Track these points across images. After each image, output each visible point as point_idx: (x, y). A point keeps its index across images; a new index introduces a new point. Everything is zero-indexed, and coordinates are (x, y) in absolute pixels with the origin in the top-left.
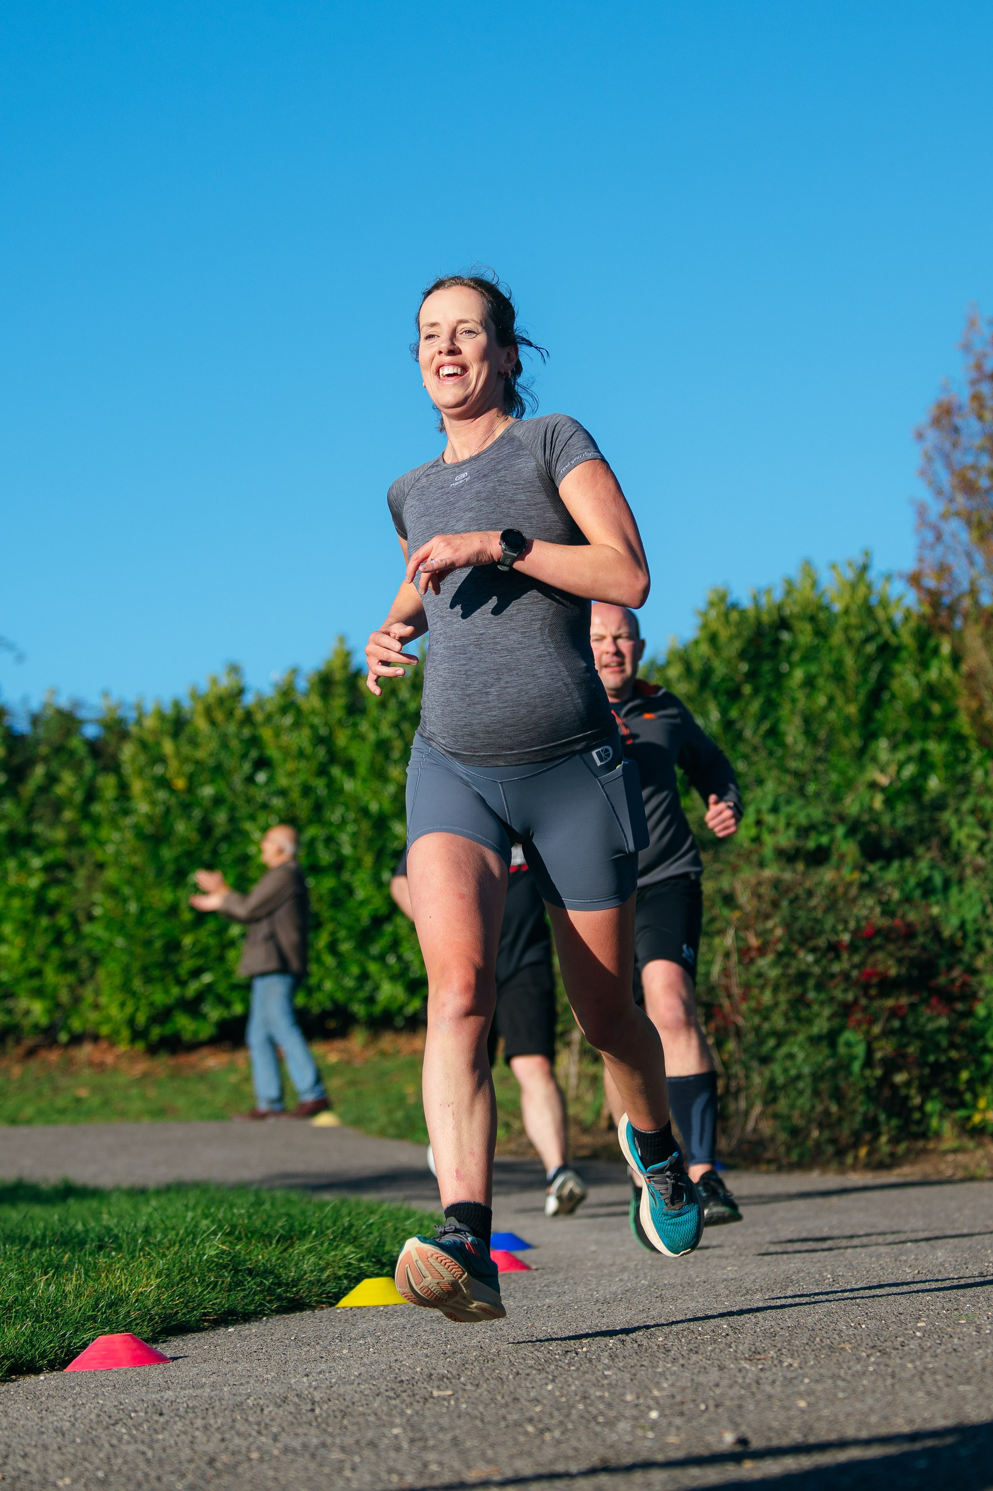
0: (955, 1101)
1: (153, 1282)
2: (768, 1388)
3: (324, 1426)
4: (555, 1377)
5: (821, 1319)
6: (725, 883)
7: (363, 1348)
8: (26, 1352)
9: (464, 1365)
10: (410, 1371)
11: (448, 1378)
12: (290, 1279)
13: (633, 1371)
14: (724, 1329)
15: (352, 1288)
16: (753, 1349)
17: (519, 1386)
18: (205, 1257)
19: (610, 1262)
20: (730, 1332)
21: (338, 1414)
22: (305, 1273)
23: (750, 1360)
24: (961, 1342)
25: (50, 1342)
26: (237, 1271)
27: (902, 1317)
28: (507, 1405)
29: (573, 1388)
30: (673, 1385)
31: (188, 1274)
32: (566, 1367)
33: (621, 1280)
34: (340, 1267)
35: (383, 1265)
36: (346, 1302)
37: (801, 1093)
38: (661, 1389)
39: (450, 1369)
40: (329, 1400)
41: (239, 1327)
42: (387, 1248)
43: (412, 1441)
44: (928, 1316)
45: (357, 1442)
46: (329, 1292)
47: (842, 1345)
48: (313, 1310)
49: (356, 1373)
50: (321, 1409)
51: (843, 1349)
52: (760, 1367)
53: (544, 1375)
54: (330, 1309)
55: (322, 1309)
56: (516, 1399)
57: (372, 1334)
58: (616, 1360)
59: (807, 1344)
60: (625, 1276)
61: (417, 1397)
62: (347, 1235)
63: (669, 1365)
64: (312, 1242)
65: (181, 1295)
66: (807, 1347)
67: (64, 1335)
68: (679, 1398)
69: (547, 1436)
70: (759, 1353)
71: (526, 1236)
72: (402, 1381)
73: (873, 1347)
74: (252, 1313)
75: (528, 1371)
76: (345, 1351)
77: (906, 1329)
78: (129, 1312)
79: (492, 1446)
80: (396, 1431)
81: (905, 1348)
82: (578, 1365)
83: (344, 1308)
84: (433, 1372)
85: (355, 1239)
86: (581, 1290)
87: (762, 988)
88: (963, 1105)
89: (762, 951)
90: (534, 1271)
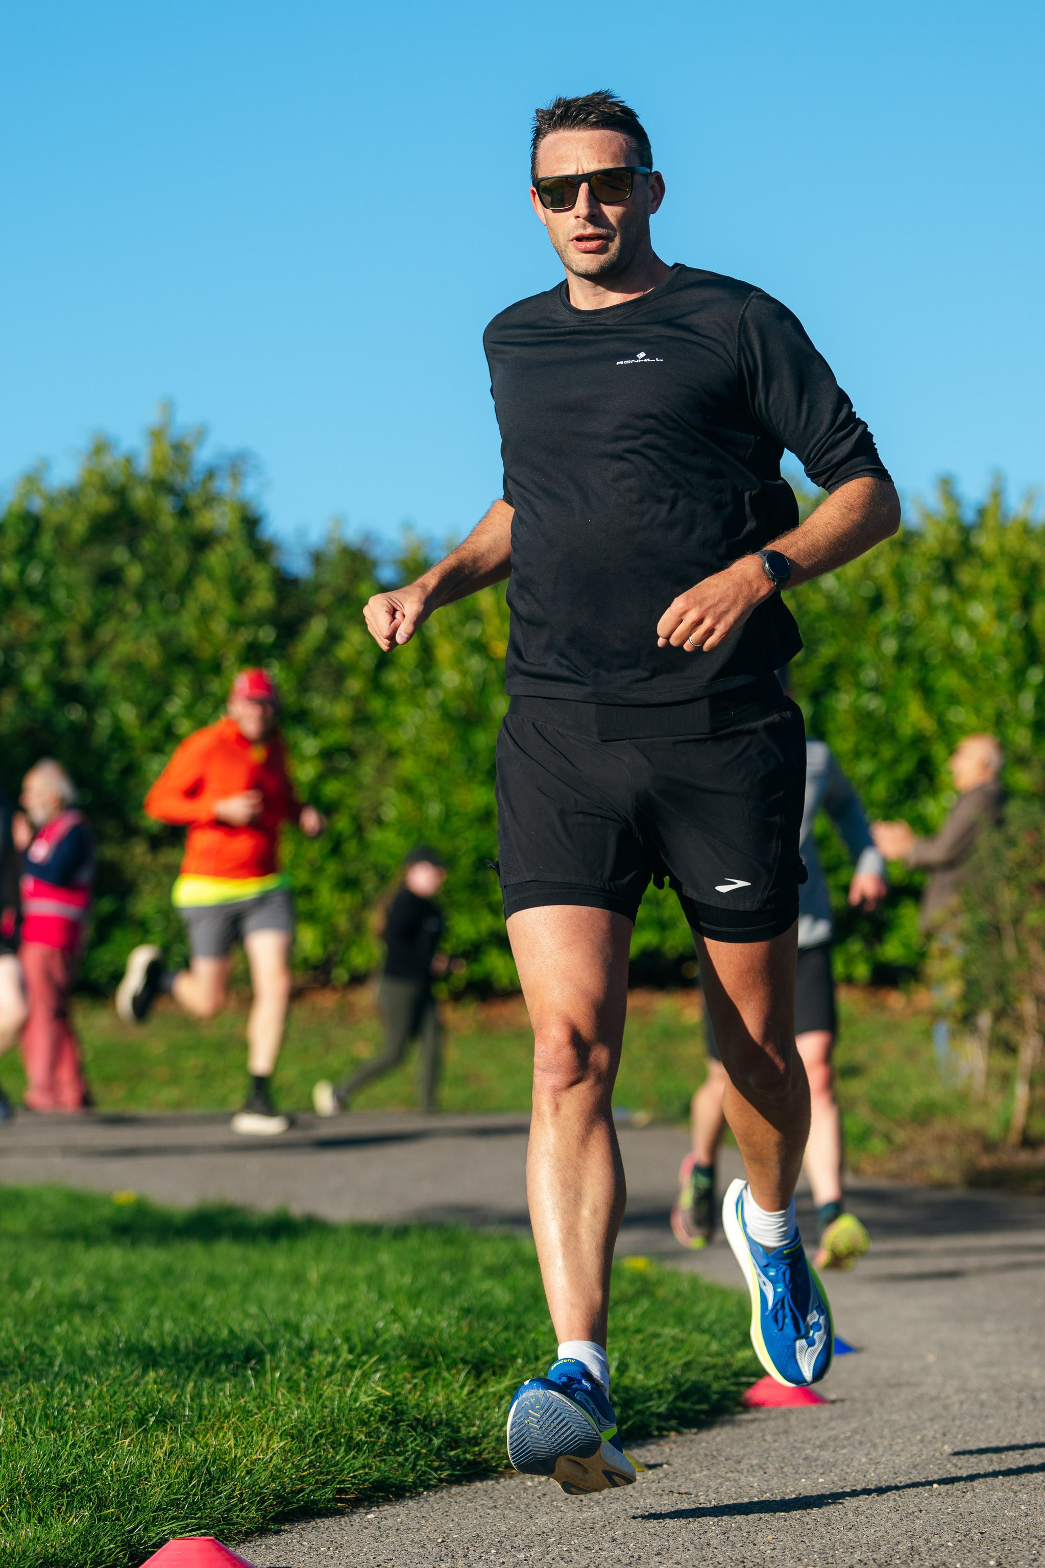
1: (275, 1445)
8: (76, 1555)
12: (471, 1435)
18: (358, 1404)
19: (933, 1393)
22: (493, 1427)
25: (111, 1541)
26: (395, 1425)
31: (330, 1429)
33: (922, 1441)
41: (387, 1509)
42: (631, 1372)
48: (497, 1479)
55: (511, 1478)
65: (311, 1464)
67: (134, 1529)
74: (410, 1487)
78: (233, 1491)
90: (827, 1406)
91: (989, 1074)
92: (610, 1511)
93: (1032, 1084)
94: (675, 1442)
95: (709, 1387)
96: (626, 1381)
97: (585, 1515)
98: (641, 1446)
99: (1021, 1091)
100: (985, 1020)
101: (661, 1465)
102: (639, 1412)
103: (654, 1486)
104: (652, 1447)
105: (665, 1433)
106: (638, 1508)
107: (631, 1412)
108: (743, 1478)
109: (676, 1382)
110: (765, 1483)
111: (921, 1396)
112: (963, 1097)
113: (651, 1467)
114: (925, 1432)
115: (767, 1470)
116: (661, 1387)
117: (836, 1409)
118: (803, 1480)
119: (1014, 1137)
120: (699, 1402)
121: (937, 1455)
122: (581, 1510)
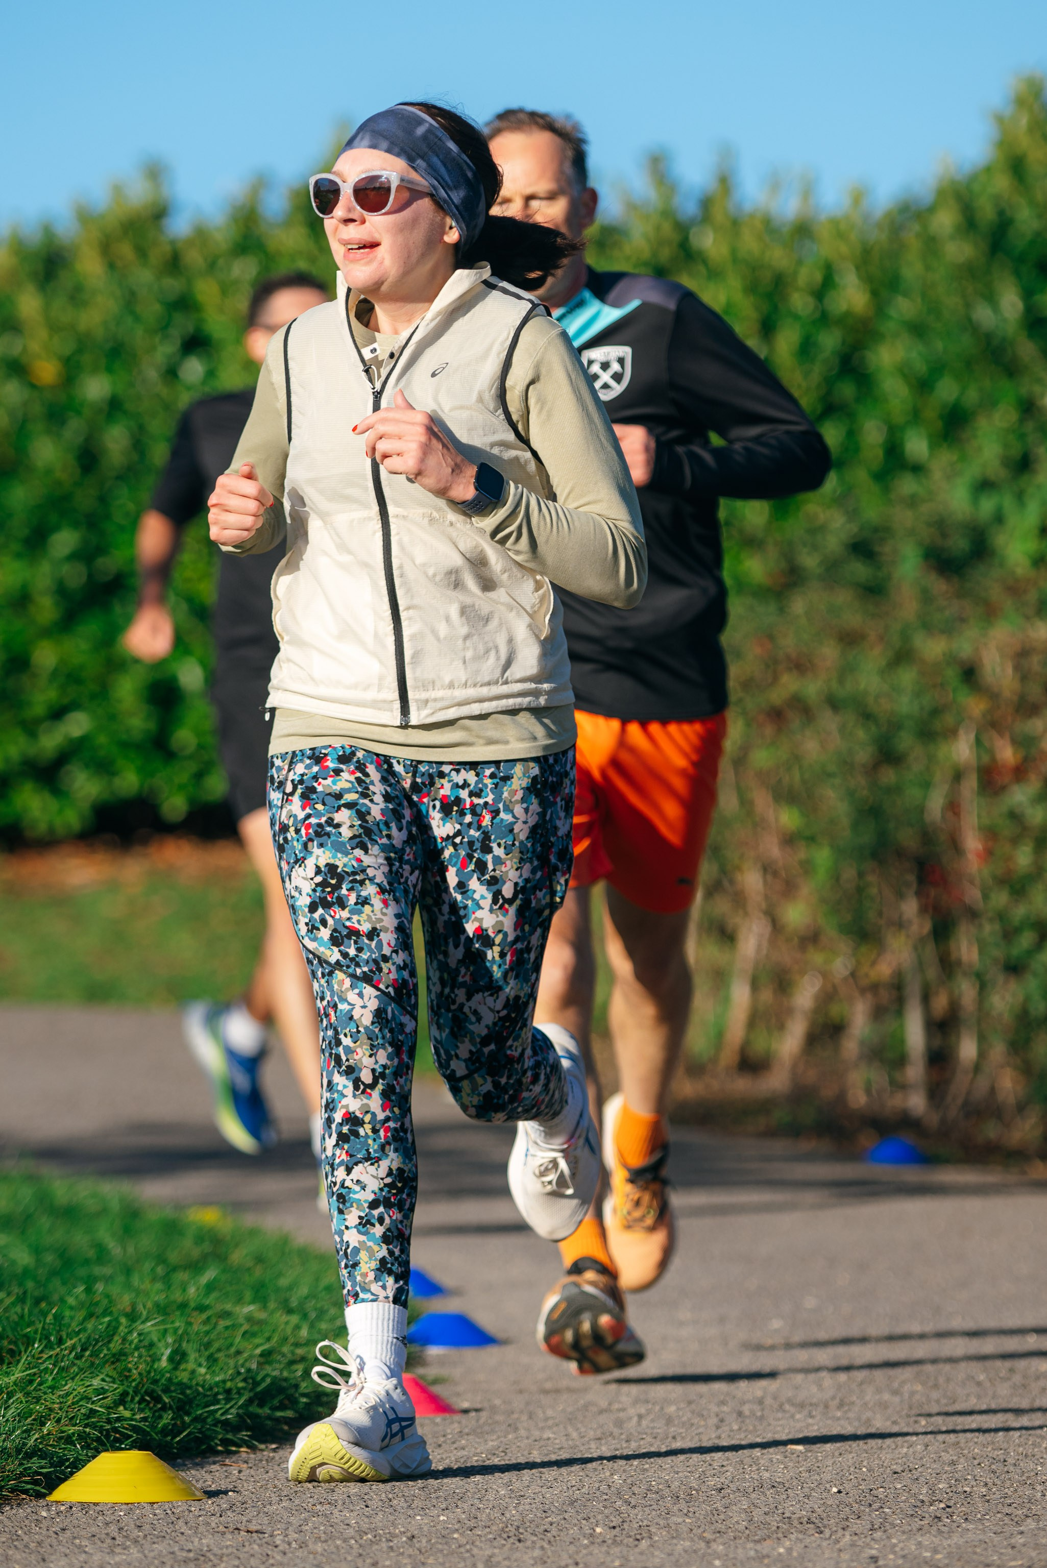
6: (964, 646)
15: (77, 1465)
34: (72, 1420)
35: (164, 1408)
36: (66, 1492)
42: (191, 1365)
46: (37, 1473)
54: (33, 1506)
55: (19, 1505)
83: (59, 1504)
85: (117, 1358)
87: (1015, 841)
89: (1020, 773)
90: (457, 1417)
92: (152, 1554)
93: (755, 985)
94: (246, 1462)
95: (296, 1386)
96: (183, 1376)
97: (117, 1559)
98: (201, 1465)
101: (226, 1492)
102: (196, 1419)
103: (214, 1521)
104: (214, 1467)
105: (234, 1449)
106: (190, 1551)
108: (336, 1512)
109: (251, 1378)
110: (366, 1520)
111: (586, 1407)
113: (211, 1494)
115: (369, 1503)
116: (229, 1385)
117: (470, 1421)
118: (419, 1518)
119: (728, 1056)
120: (282, 1407)
121: (604, 1487)
122: (113, 1551)
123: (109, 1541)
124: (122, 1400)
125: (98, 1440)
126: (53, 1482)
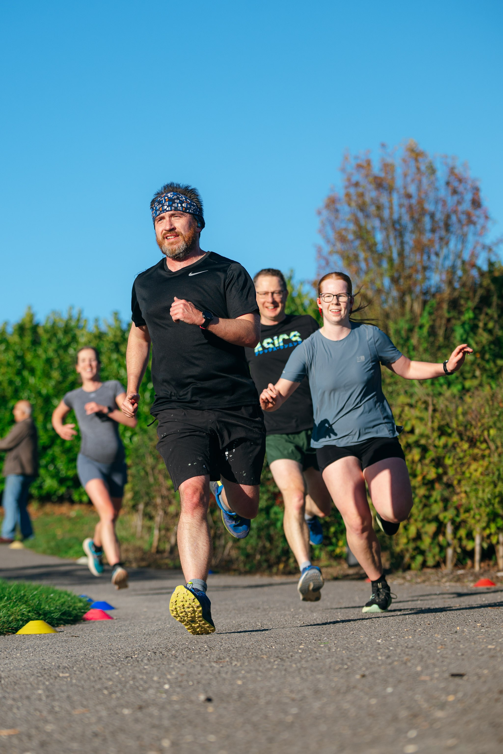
0: (328, 542)
2: (224, 675)
3: (5, 689)
4: (120, 669)
5: (253, 644)
7: (27, 653)
9: (76, 662)
10: (49, 664)
11: (68, 668)
13: (159, 666)
14: (205, 648)
15: (24, 625)
16: (218, 657)
17: (102, 672)
20: (208, 649)
21: (13, 684)
22: (1, 617)
23: (217, 662)
24: (320, 655)
27: (293, 643)
28: (95, 681)
29: (128, 674)
30: (177, 673)
32: (126, 664)
33: (157, 625)
34: (18, 615)
35: (40, 615)
36: (20, 632)
37: (251, 537)
38: (171, 674)
39: (69, 664)
40: (9, 677)
42: (42, 607)
43: (47, 697)
44: (305, 643)
45: (21, 697)
46: (13, 627)
47: (262, 656)
48: (4, 635)
49: (23, 665)
50: (5, 681)
51: (262, 658)
52: (221, 665)
53: (115, 667)
54: (13, 635)
55: (9, 635)
56: (100, 679)
57: (32, 647)
58: (151, 661)
59: (245, 655)
60: (159, 623)
61: (52, 677)
62: (22, 599)
63: (176, 664)
64: (5, 602)
66: (245, 657)
68: (180, 679)
69: (114, 696)
70: (221, 659)
71: (112, 603)
72: (45, 669)
73: (277, 657)
75: (107, 665)
76: (18, 655)
77: (294, 649)
79: (87, 699)
80: (40, 692)
81: (293, 658)
82: (132, 663)
83: (19, 635)
84: (60, 665)
85: (26, 602)
86: (137, 629)
88: (331, 544)
90: (115, 620)
91: (143, 527)
92: (53, 641)
93: (160, 530)
95: (71, 612)
97: (44, 642)
99: (156, 533)
100: (141, 506)
102: (49, 618)
103: (65, 636)
106: (62, 640)
107: (46, 618)
109: (60, 609)
112: (133, 535)
113: (60, 632)
114: (157, 623)
116: (54, 611)
119: (154, 550)
120: (70, 616)
122: (41, 641)
123: (38, 640)
124: (29, 612)
125: (26, 620)
126: (17, 630)
